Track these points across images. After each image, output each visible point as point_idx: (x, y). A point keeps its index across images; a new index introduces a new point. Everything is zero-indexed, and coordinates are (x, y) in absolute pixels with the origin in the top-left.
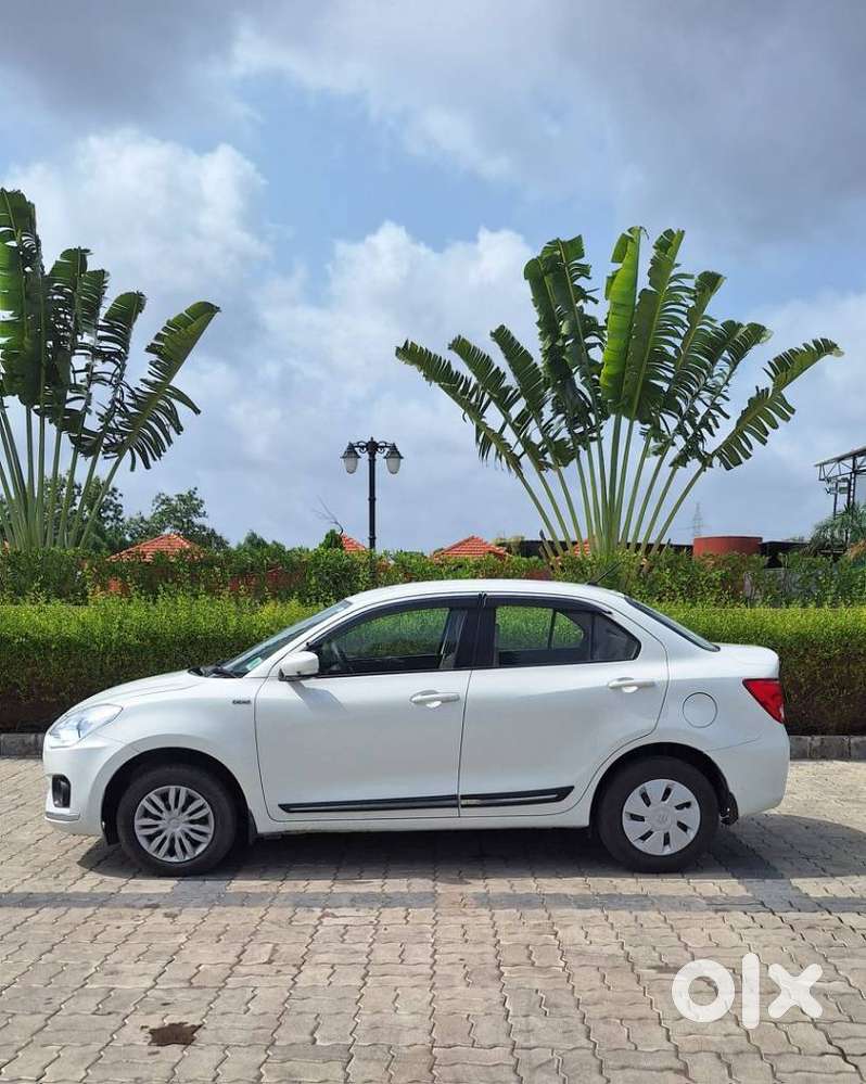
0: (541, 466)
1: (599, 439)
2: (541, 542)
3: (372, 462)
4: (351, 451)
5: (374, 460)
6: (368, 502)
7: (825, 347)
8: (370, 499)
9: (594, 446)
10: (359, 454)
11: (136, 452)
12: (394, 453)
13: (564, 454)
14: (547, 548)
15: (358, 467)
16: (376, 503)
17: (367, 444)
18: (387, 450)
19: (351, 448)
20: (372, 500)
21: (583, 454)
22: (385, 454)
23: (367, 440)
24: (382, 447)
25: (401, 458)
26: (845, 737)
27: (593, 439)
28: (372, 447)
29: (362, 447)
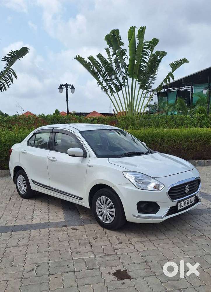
5: (67, 89)
6: (66, 101)
7: (185, 61)
9: (127, 87)
14: (116, 116)
15: (63, 91)
19: (61, 86)
21: (123, 89)
22: (70, 88)
25: (75, 89)
26: (195, 161)
28: (67, 86)
29: (64, 86)
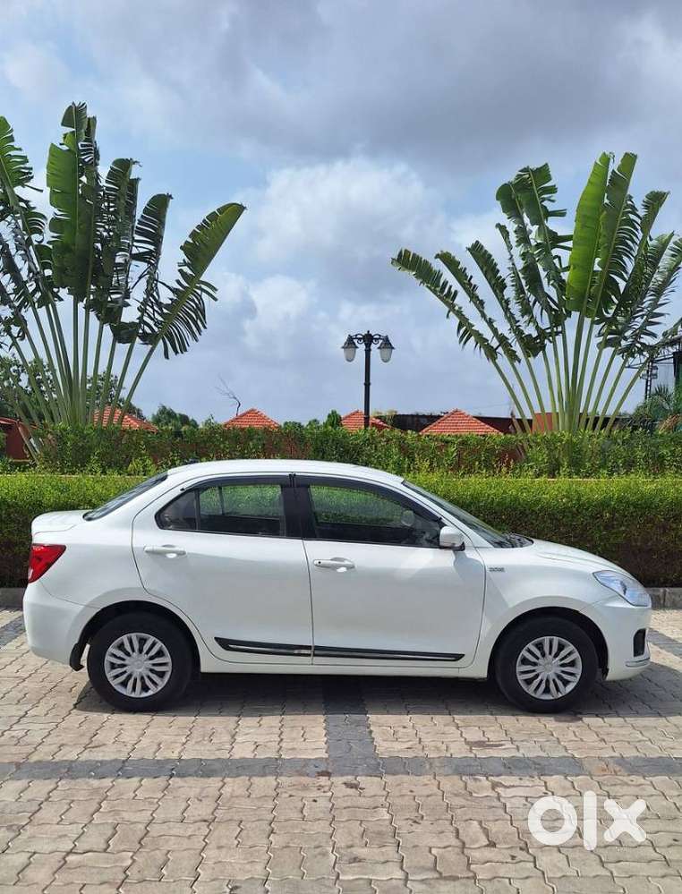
0: (512, 356)
1: (563, 332)
2: (510, 419)
3: (368, 352)
4: (350, 343)
5: (370, 350)
6: (364, 387)
8: (365, 384)
9: (559, 339)
10: (357, 345)
11: (168, 343)
12: (387, 344)
13: (533, 346)
14: (516, 424)
15: (356, 357)
16: (371, 387)
17: (364, 336)
18: (381, 341)
19: (350, 340)
20: (367, 385)
21: (549, 347)
22: (378, 345)
23: (364, 333)
24: (377, 339)
25: (393, 348)
27: (557, 333)
28: (368, 339)
29: (360, 339)
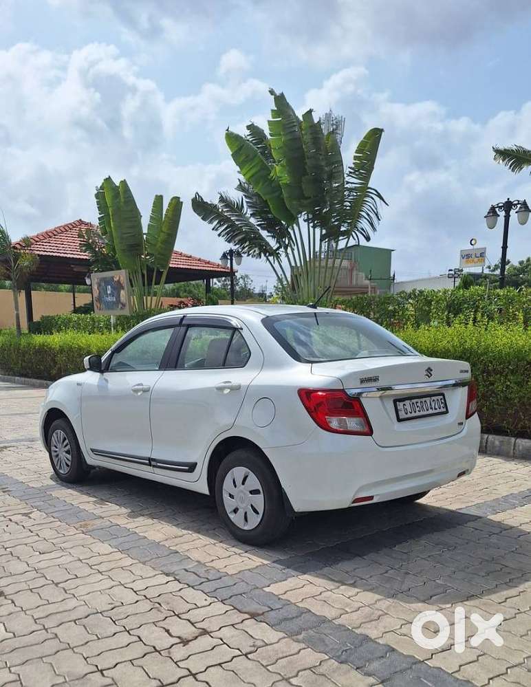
3: (507, 218)
4: (493, 212)
8: (503, 248)
10: (498, 213)
12: (524, 208)
17: (504, 204)
18: (519, 206)
23: (505, 201)
24: (516, 205)
